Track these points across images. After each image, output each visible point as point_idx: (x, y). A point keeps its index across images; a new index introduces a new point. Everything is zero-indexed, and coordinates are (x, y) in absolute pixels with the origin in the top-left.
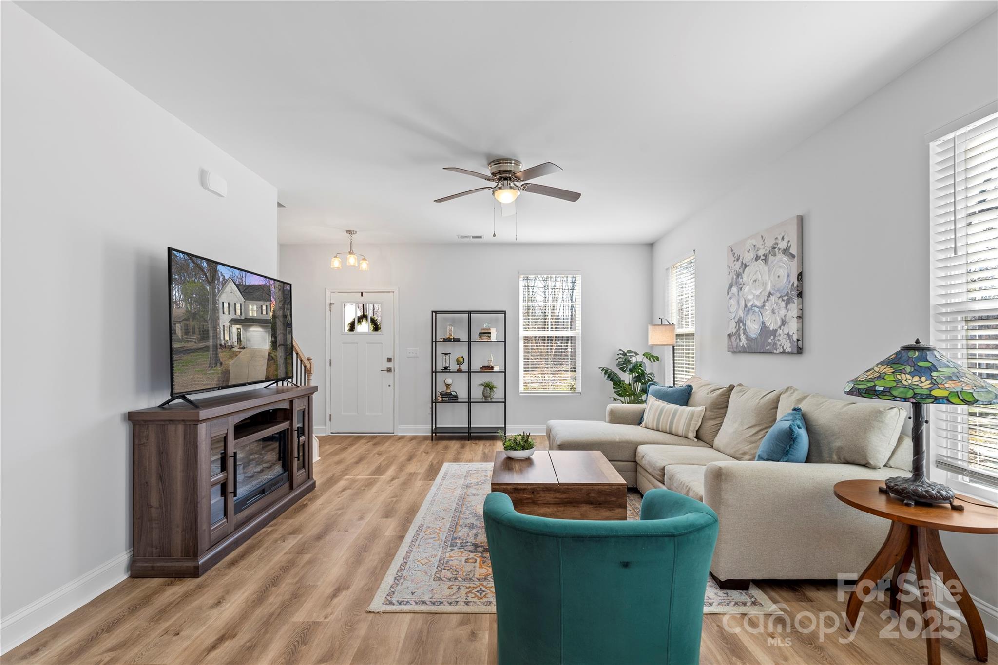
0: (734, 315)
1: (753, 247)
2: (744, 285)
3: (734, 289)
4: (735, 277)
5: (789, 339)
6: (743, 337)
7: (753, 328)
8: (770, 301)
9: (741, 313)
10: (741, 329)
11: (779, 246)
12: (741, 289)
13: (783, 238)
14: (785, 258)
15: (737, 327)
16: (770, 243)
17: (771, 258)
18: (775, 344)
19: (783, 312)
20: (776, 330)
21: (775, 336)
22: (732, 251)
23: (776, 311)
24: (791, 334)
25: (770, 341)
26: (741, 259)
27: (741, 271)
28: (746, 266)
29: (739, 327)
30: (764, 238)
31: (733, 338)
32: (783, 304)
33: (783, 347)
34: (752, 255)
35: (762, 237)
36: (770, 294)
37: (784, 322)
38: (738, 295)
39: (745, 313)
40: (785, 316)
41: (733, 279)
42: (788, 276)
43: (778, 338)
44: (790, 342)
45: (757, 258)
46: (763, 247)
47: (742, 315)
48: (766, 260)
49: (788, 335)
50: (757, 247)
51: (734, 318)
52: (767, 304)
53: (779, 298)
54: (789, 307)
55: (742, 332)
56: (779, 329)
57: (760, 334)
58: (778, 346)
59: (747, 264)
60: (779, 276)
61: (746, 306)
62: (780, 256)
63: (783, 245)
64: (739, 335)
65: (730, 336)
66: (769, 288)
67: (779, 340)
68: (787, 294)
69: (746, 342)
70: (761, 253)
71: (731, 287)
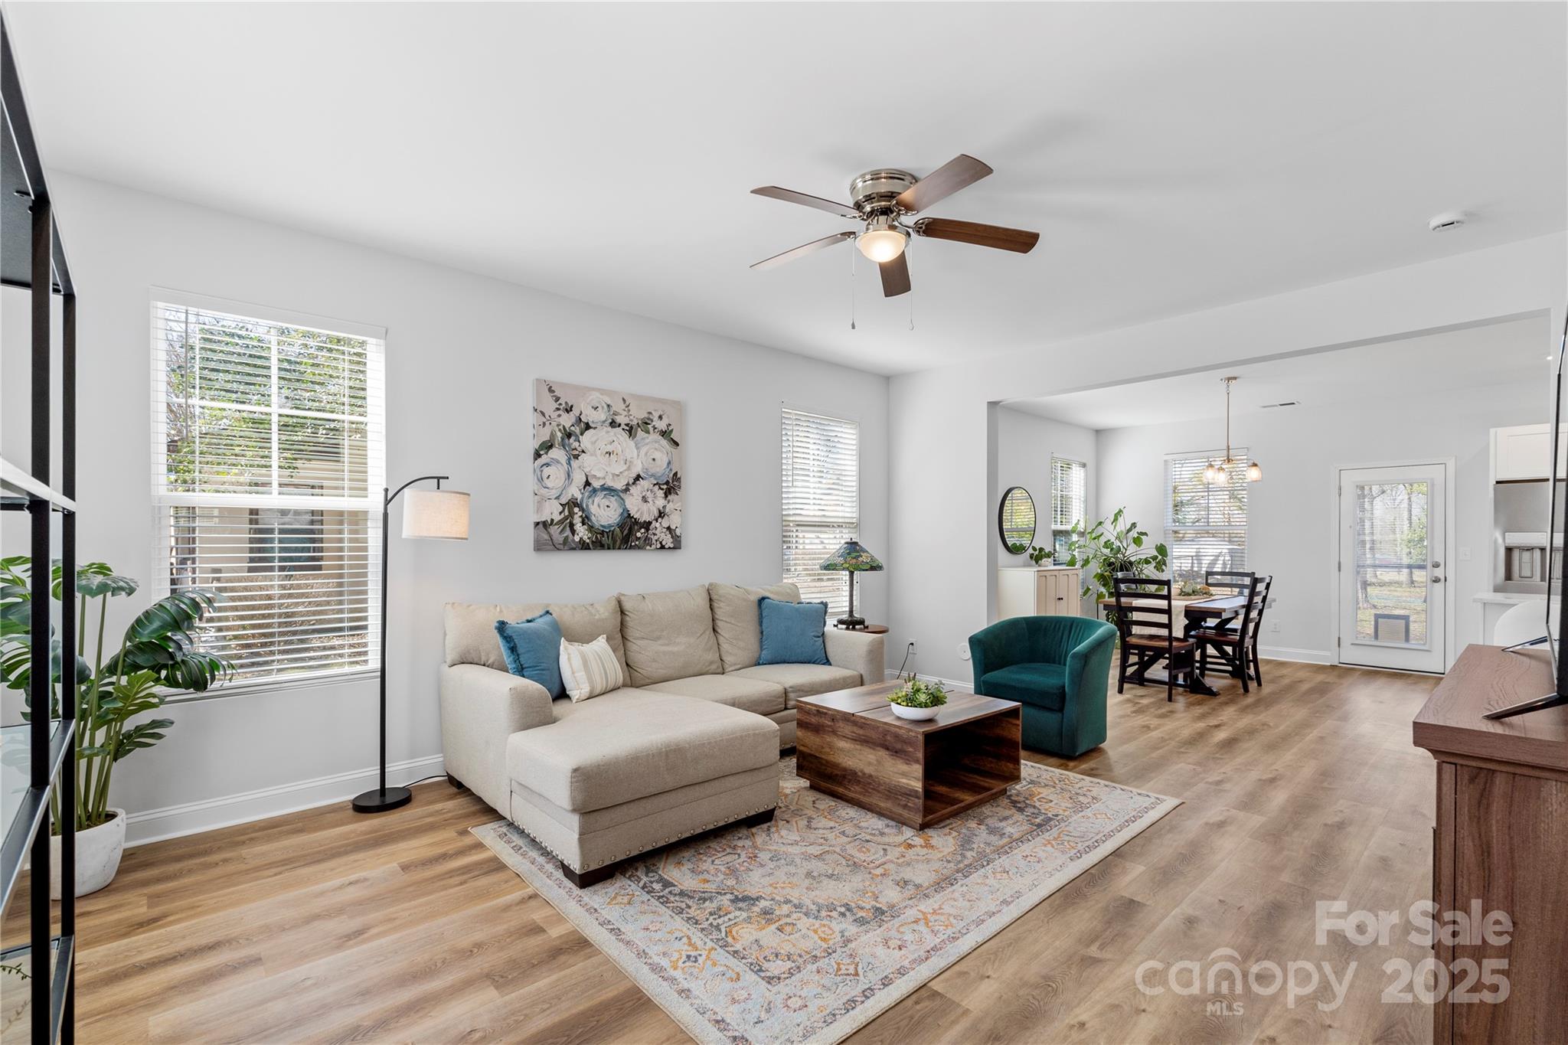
0: (554, 493)
1: (605, 406)
2: (583, 452)
3: (557, 453)
4: (559, 435)
5: (670, 533)
6: (579, 527)
7: (605, 513)
8: (639, 487)
9: (575, 491)
10: (576, 516)
11: (654, 423)
12: (576, 457)
13: (660, 417)
14: (664, 442)
15: (566, 512)
16: (638, 414)
17: (640, 434)
18: (647, 538)
19: (661, 502)
20: (650, 523)
21: (647, 529)
22: (550, 390)
23: (650, 500)
24: (673, 527)
25: (639, 535)
26: (576, 412)
27: (577, 430)
28: (588, 427)
29: (571, 514)
30: (627, 403)
31: (555, 530)
32: (661, 493)
33: (661, 543)
34: (601, 415)
35: (624, 400)
36: (638, 478)
37: (661, 514)
38: (569, 463)
39: (587, 494)
40: (664, 507)
41: (553, 435)
42: (669, 463)
43: (654, 531)
44: (672, 537)
45: (613, 424)
46: (625, 413)
47: (579, 496)
48: (631, 431)
49: (669, 528)
50: (614, 408)
51: (557, 498)
52: (633, 489)
53: (655, 485)
54: (669, 497)
55: (577, 520)
56: (654, 522)
57: (621, 526)
58: (654, 541)
59: (591, 424)
60: (654, 460)
61: (587, 484)
62: (655, 436)
63: (661, 425)
64: (572, 525)
65: (545, 525)
66: (638, 469)
67: (655, 534)
68: (667, 483)
69: (590, 535)
70: (621, 419)
71: (548, 446)
